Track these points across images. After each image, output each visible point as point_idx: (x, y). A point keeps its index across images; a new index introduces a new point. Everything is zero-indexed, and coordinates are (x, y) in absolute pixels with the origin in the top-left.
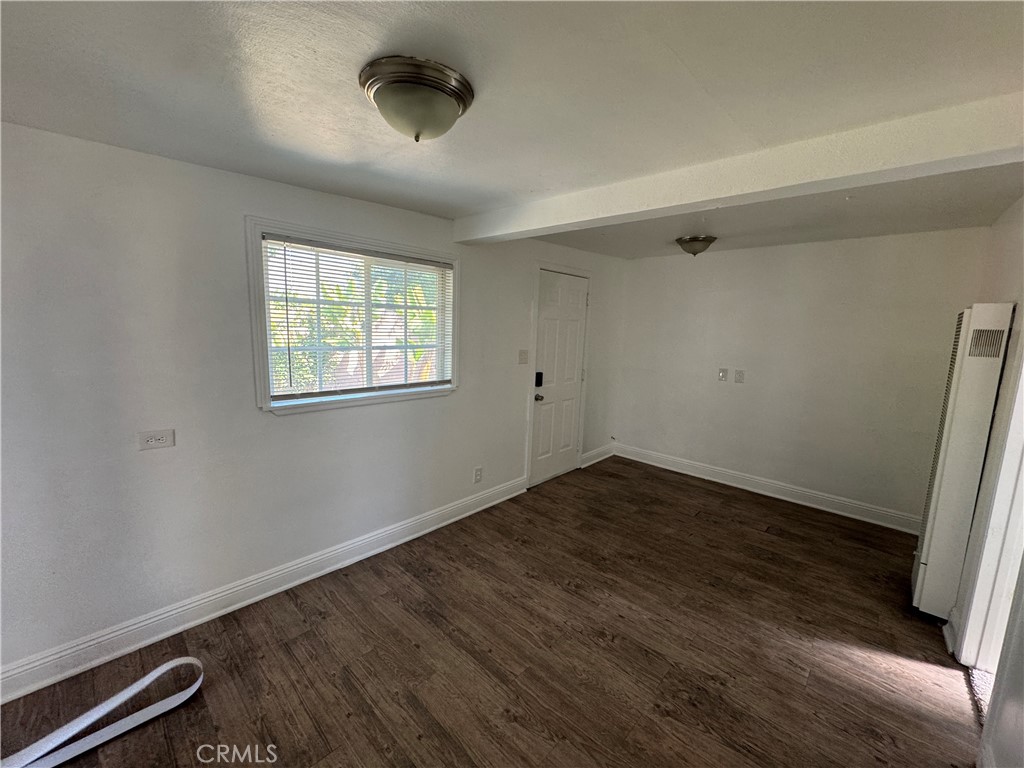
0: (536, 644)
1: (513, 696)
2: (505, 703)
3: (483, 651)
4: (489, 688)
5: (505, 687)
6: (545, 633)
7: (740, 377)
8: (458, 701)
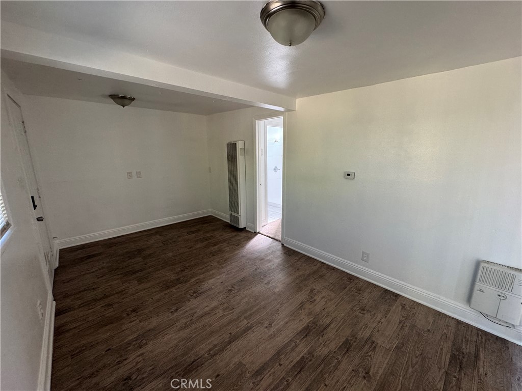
0: (230, 314)
1: (259, 325)
2: (263, 328)
3: (230, 337)
4: (253, 335)
5: (254, 328)
6: (224, 310)
7: (139, 174)
8: (260, 348)
